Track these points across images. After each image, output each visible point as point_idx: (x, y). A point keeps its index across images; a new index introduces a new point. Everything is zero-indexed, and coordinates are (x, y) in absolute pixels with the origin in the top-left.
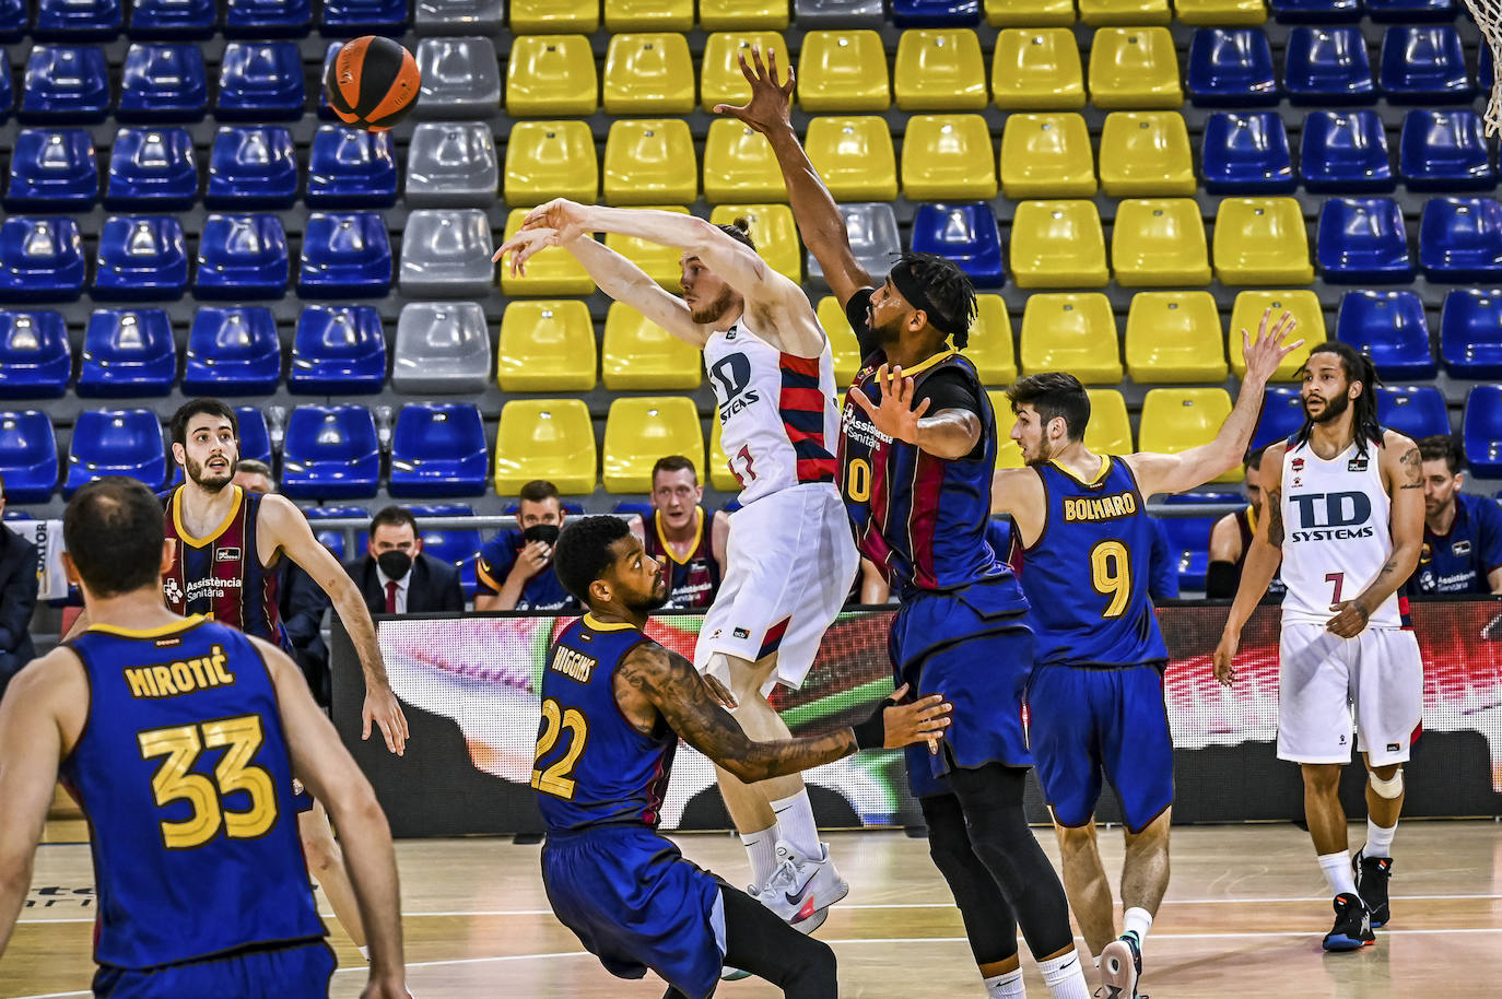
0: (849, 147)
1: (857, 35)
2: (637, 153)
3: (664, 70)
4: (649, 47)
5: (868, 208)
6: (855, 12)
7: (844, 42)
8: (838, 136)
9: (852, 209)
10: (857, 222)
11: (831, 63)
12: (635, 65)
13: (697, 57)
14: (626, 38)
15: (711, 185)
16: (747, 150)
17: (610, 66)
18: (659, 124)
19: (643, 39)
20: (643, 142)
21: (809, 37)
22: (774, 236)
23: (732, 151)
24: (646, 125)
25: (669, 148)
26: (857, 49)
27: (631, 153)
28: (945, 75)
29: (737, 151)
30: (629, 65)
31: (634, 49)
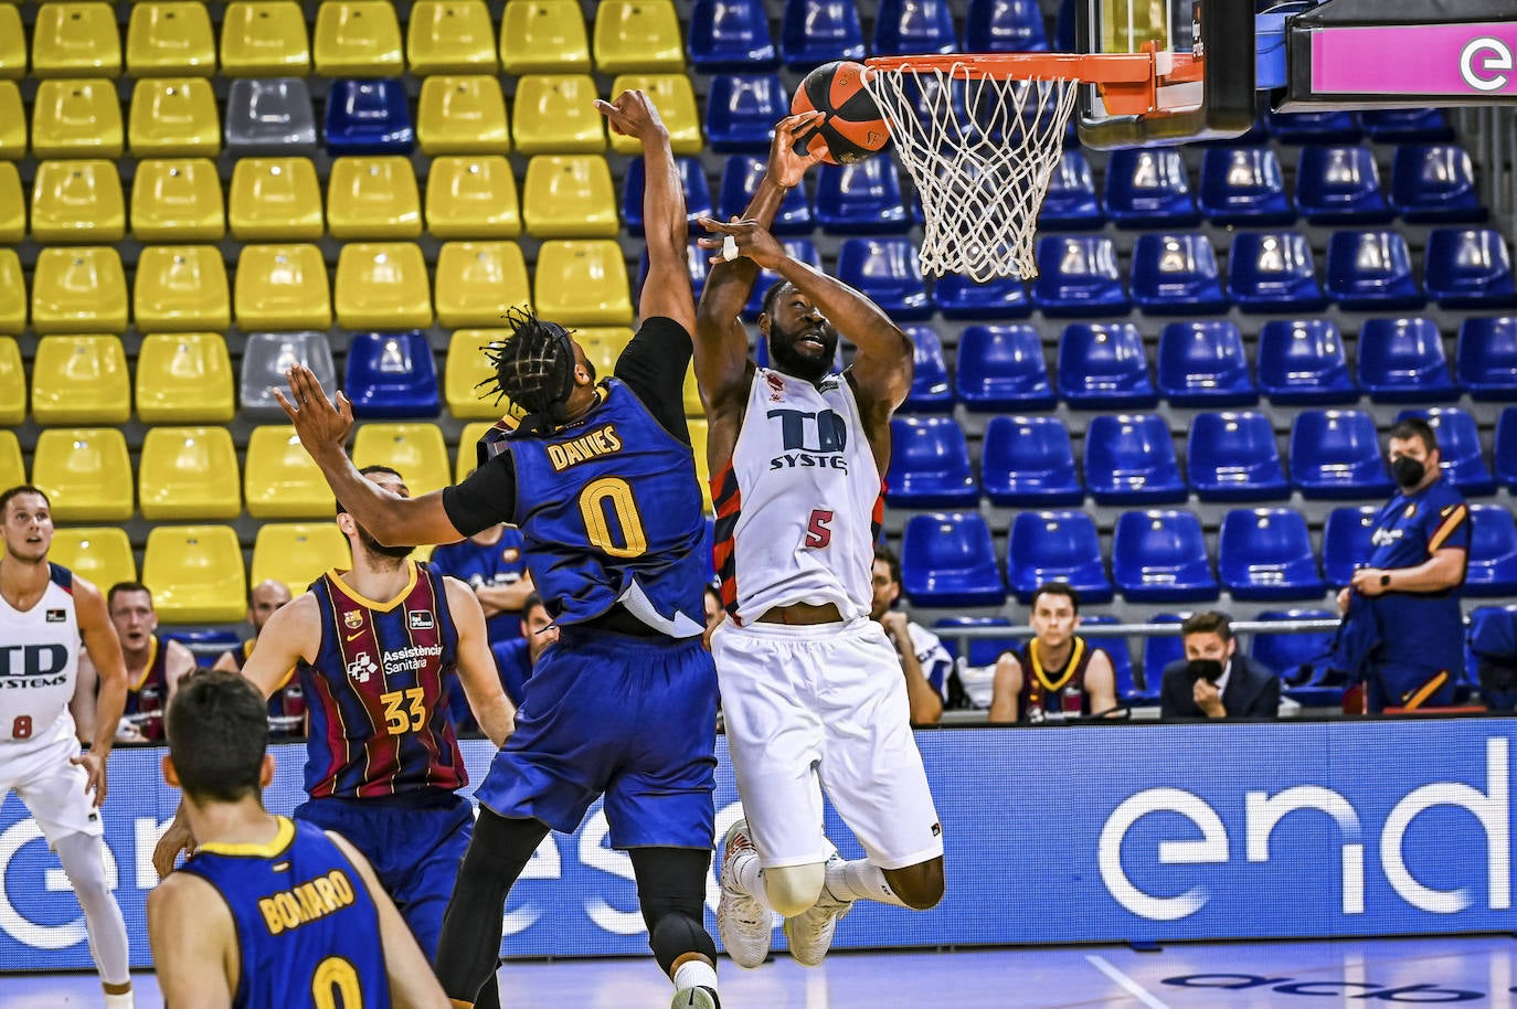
0: (282, 276)
1: (290, 163)
2: (67, 281)
3: (93, 198)
4: (78, 175)
5: (302, 337)
6: (287, 140)
7: (276, 170)
8: (270, 265)
9: (285, 338)
10: (292, 352)
11: (264, 190)
12: (64, 192)
13: (127, 185)
14: (55, 165)
15: (142, 314)
16: (179, 278)
17: (38, 194)
18: (89, 252)
19: (71, 166)
20: (72, 271)
21: (241, 164)
22: (207, 365)
23: (163, 280)
24: (75, 253)
25: (100, 278)
26: (290, 177)
27: (60, 282)
28: (378, 204)
29: (169, 279)
30: (58, 192)
31: (63, 175)
